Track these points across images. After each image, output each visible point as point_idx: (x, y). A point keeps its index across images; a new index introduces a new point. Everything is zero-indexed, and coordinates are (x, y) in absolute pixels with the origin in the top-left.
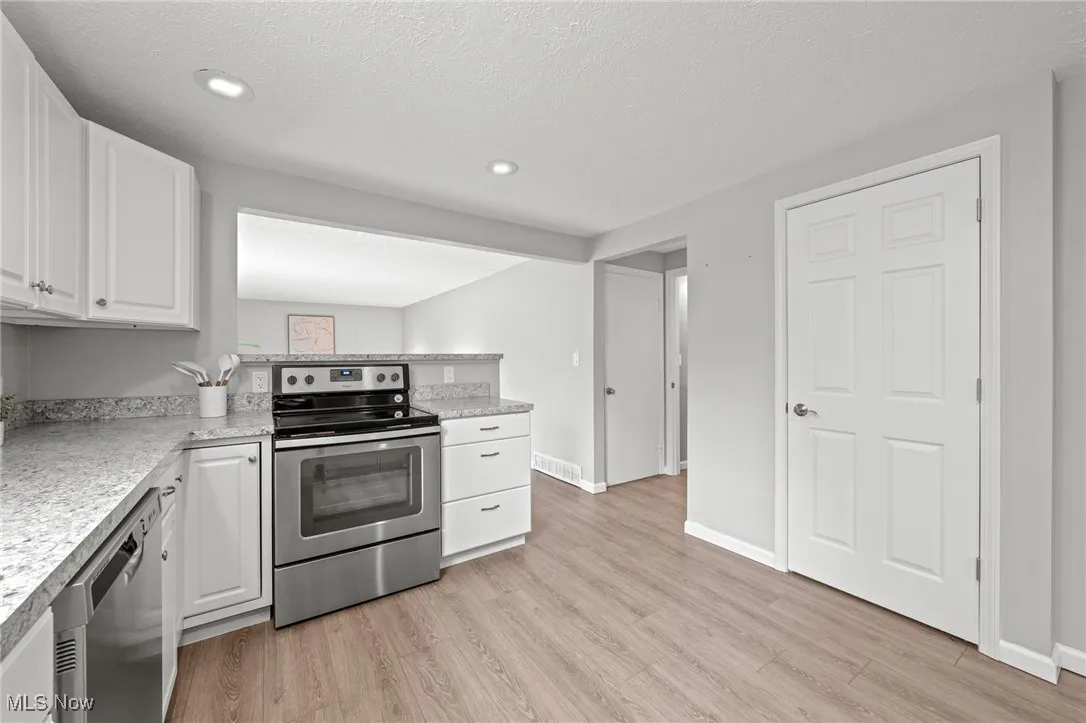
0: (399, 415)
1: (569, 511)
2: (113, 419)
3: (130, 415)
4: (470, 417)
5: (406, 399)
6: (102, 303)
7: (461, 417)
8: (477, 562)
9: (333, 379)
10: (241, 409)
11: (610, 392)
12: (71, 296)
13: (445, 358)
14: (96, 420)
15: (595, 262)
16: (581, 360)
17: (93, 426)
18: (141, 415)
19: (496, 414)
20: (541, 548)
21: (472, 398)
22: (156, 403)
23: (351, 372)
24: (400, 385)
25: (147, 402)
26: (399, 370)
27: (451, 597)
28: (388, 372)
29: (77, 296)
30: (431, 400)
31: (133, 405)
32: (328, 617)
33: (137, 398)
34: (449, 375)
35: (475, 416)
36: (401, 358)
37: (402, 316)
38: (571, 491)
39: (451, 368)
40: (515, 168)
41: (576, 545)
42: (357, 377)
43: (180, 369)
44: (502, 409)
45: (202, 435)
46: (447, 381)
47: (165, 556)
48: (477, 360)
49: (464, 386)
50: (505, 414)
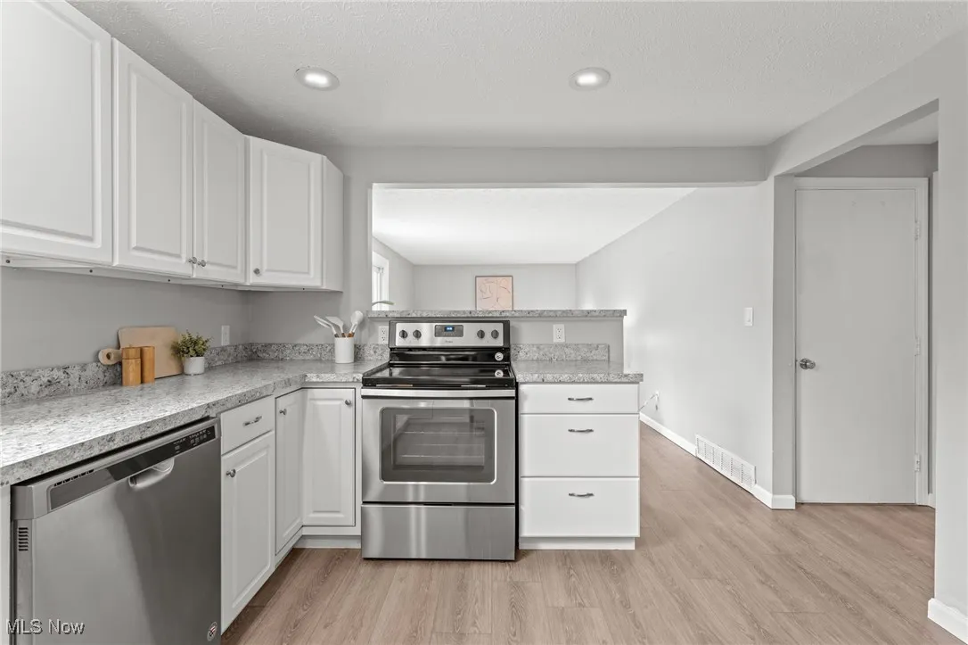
0: (499, 374)
1: (719, 523)
2: (291, 360)
3: (301, 357)
4: (555, 383)
5: (507, 358)
6: (257, 271)
7: (543, 382)
8: (566, 556)
9: (437, 334)
10: (369, 358)
11: (805, 364)
12: (235, 268)
13: (551, 314)
14: (282, 359)
15: (779, 178)
16: (757, 319)
17: (280, 364)
18: (307, 358)
19: (588, 383)
20: (653, 563)
21: (585, 360)
22: (315, 349)
23: (453, 328)
24: (499, 342)
25: (310, 348)
26: (500, 328)
27: (516, 586)
28: (488, 328)
29: (239, 267)
30: (537, 360)
31: (303, 349)
32: (403, 562)
33: (304, 345)
34: (558, 333)
35: (560, 382)
36: (503, 315)
37: (575, 271)
38: (737, 497)
39: (562, 326)
40: (606, 74)
41: (707, 575)
42: (459, 333)
43: (321, 322)
44: (597, 377)
45: (312, 377)
46: (556, 340)
47: (232, 474)
48: (592, 316)
49: (577, 347)
50: (602, 383)
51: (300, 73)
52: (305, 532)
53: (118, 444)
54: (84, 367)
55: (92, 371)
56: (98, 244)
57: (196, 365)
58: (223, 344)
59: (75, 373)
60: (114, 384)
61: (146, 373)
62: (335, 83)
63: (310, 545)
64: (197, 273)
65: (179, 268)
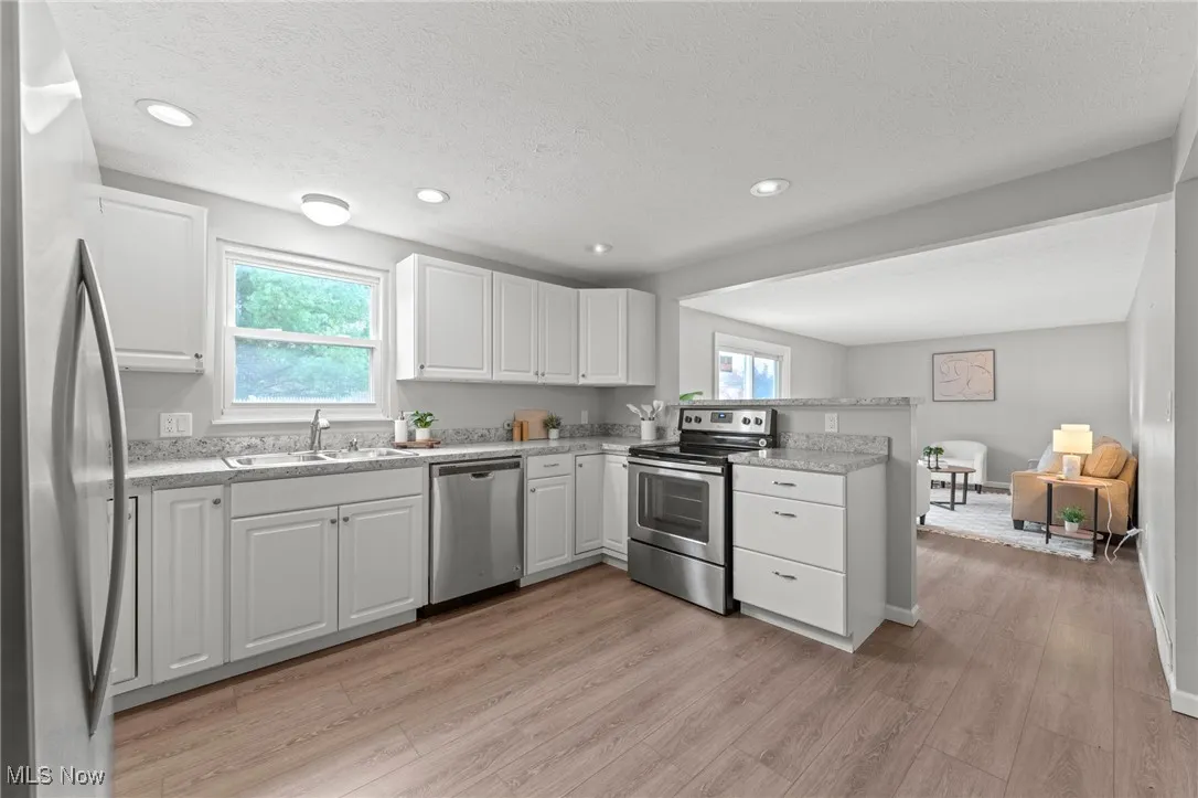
4: (760, 466)
6: (583, 376)
7: (749, 464)
9: (713, 420)
12: (568, 375)
14: (621, 436)
21: (859, 453)
23: (725, 415)
24: (765, 430)
26: (762, 415)
30: (807, 449)
31: (632, 428)
34: (831, 423)
35: (765, 465)
36: (769, 403)
39: (835, 415)
40: (780, 179)
42: (727, 419)
43: (633, 408)
44: (812, 465)
45: (606, 446)
46: (828, 430)
47: (533, 491)
48: (862, 405)
49: (849, 439)
50: (802, 470)
51: (591, 249)
52: (605, 551)
53: (467, 458)
54: (497, 429)
55: (502, 432)
56: (485, 370)
57: (554, 433)
58: (583, 423)
59: (493, 432)
60: (507, 440)
61: (524, 436)
62: (609, 248)
63: (610, 562)
64: (541, 381)
65: (529, 378)
